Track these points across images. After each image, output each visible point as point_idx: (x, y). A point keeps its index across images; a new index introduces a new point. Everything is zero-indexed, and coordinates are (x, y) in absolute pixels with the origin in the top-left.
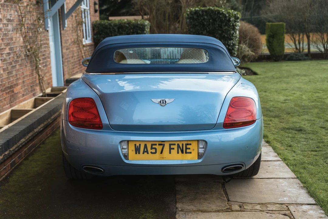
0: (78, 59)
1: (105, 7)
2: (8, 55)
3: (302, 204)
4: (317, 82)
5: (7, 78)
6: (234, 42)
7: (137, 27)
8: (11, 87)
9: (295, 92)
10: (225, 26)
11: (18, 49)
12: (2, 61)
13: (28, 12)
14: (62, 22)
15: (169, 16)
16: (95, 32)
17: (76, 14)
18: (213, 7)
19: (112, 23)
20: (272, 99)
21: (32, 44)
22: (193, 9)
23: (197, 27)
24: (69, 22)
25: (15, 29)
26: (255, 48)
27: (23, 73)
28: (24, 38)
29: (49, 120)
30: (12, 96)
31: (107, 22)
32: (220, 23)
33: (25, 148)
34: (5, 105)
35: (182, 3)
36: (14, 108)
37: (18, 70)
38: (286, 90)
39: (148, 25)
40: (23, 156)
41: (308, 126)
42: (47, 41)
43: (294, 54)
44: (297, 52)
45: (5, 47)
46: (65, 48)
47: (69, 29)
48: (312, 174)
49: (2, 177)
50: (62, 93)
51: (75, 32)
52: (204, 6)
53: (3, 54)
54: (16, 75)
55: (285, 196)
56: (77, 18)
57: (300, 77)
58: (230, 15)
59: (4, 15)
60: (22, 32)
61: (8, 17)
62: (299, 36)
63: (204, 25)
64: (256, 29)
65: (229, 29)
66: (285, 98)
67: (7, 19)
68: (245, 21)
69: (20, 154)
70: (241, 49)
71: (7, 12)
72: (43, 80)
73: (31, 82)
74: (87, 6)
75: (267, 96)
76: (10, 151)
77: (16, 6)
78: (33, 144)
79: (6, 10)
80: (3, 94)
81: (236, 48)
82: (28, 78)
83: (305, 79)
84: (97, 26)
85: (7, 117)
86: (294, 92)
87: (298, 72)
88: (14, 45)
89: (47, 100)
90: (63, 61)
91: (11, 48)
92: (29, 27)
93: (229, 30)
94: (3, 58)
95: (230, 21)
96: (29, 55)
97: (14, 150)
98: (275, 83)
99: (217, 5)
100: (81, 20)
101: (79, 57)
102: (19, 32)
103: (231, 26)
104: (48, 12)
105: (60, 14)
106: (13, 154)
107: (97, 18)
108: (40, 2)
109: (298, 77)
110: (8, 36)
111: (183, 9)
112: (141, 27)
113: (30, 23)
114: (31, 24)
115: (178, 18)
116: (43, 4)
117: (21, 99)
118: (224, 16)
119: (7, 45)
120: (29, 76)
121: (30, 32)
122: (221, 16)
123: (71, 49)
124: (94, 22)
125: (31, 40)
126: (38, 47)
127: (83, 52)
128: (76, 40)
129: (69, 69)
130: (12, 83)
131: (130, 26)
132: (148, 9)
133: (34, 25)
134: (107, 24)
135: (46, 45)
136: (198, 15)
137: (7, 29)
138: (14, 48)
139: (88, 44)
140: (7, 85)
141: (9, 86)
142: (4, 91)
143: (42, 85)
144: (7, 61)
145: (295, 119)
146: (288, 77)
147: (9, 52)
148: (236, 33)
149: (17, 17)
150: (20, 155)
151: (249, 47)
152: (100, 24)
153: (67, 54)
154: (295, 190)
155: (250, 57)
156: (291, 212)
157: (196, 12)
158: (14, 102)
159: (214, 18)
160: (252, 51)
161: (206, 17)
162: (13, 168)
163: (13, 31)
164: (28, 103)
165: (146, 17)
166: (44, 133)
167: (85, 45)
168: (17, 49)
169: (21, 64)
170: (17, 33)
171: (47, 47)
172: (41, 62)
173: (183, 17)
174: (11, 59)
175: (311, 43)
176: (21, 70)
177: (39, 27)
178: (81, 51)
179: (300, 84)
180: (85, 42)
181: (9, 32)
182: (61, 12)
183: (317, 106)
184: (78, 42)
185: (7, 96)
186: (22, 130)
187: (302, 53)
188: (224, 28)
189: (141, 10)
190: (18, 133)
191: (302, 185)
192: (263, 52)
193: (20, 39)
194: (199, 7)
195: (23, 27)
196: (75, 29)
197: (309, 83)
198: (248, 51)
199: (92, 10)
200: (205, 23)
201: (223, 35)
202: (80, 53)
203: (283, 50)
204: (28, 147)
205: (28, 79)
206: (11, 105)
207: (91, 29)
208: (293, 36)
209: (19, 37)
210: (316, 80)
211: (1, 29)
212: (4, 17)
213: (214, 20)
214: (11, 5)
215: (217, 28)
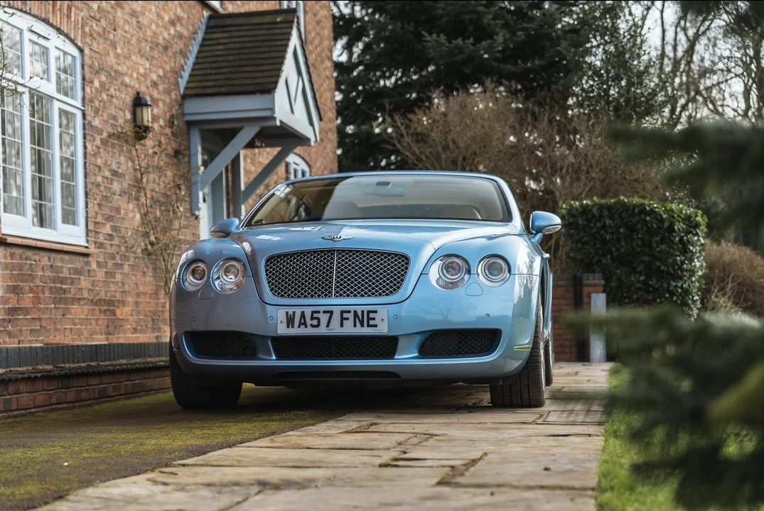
2: (108, 238)
5: (104, 281)
6: (685, 286)
8: (110, 303)
10: (659, 243)
11: (130, 234)
12: (97, 246)
13: (155, 168)
14: (234, 207)
18: (628, 196)
21: (160, 233)
22: (577, 204)
23: (587, 247)
25: (125, 193)
27: (136, 284)
28: (143, 216)
30: (112, 322)
32: (646, 237)
33: (127, 381)
34: (95, 333)
37: (126, 275)
40: (122, 392)
45: (103, 221)
52: (606, 195)
53: (99, 232)
54: (123, 284)
58: (672, 217)
59: (106, 161)
60: (140, 203)
61: (114, 167)
63: (604, 242)
65: (672, 251)
67: (110, 170)
69: (117, 384)
71: (112, 157)
73: (152, 309)
77: (131, 149)
79: (111, 154)
80: (93, 309)
82: (148, 300)
88: (121, 224)
91: (115, 226)
92: (155, 197)
93: (672, 254)
94: (99, 241)
95: (675, 231)
96: (152, 252)
102: (134, 201)
103: (676, 244)
105: (230, 190)
106: (104, 372)
108: (183, 153)
110: (111, 202)
113: (157, 190)
114: (161, 193)
116: (188, 155)
117: (129, 335)
118: (657, 219)
119: (108, 218)
120: (149, 295)
121: (156, 209)
122: (648, 218)
125: (159, 227)
130: (113, 297)
133: (166, 196)
136: (590, 216)
137: (110, 188)
138: (122, 229)
140: (102, 295)
141: (107, 298)
142: (96, 304)
144: (106, 249)
147: (110, 232)
149: (132, 171)
150: (116, 386)
157: (585, 210)
158: (114, 334)
159: (631, 224)
161: (608, 222)
163: (120, 195)
168: (127, 233)
169: (133, 266)
170: (129, 202)
174: (114, 247)
176: (133, 278)
177: (177, 203)
181: (112, 196)
185: (102, 317)
188: (658, 249)
193: (135, 216)
195: (143, 194)
200: (608, 237)
204: (134, 382)
205: (148, 302)
206: (107, 338)
209: (132, 211)
211: (98, 185)
212: (105, 164)
213: (632, 230)
214: (121, 146)
215: (638, 250)
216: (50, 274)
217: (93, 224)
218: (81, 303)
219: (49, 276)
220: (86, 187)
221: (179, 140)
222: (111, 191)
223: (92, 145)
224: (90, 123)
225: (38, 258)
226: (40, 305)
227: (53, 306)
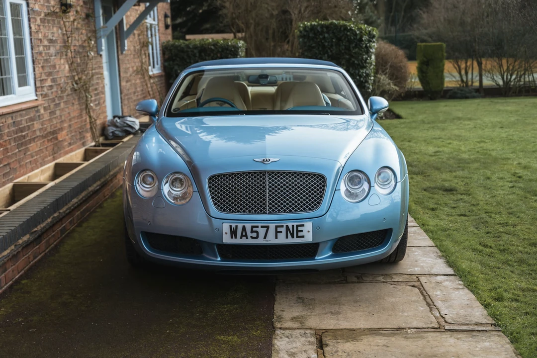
0: (142, 96)
1: (179, 21)
2: (50, 88)
3: (437, 275)
4: (486, 128)
5: (49, 120)
6: (367, 72)
7: (227, 49)
8: (54, 133)
9: (451, 142)
10: (354, 48)
11: (63, 80)
12: (43, 96)
13: (75, 30)
14: (121, 42)
15: (274, 33)
16: (166, 57)
17: (140, 32)
18: (337, 20)
19: (190, 43)
20: (417, 151)
21: (80, 74)
22: (309, 24)
23: (314, 50)
24: (129, 43)
25: (58, 53)
26: (399, 80)
27: (69, 113)
28: (70, 66)
29: (107, 177)
30: (56, 145)
31: (184, 43)
32: (347, 44)
33: (78, 212)
34: (46, 157)
35: (293, 15)
36: (58, 161)
37: (62, 110)
38: (439, 138)
39: (243, 47)
40: (75, 222)
41: (462, 185)
42: (100, 70)
43: (458, 89)
44: (463, 86)
45: (46, 78)
46: (125, 80)
47: (130, 53)
48: (456, 242)
49: (50, 246)
50: (123, 142)
51: (139, 56)
52: (325, 19)
53: (43, 87)
54: (61, 116)
55: (417, 266)
56: (140, 37)
57: (462, 121)
58: (361, 32)
59: (45, 34)
60: (68, 57)
61: (50, 37)
62: (466, 63)
63: (324, 47)
64: (401, 52)
65: (361, 52)
66: (436, 149)
67: (48, 40)
68: (385, 41)
69: (72, 218)
70: (379, 82)
71: (48, 30)
72: (95, 123)
73: (79, 126)
74: (154, 20)
75: (411, 147)
76: (60, 213)
77: (60, 21)
78: (87, 207)
79: (47, 28)
80: (44, 142)
81: (371, 80)
82: (76, 121)
83: (469, 124)
84: (169, 48)
85: (49, 173)
86: (448, 141)
87: (460, 115)
88: (57, 75)
89: (102, 151)
90: (121, 98)
91: (53, 78)
92: (76, 50)
93: (361, 54)
94: (44, 93)
95: (363, 41)
96: (77, 89)
97: (64, 212)
98: (425, 129)
99: (344, 17)
100: (147, 40)
101: (143, 93)
102: (64, 57)
103: (363, 48)
104: (102, 30)
105: (118, 31)
106: (64, 217)
107: (168, 37)
108: (91, 15)
109: (459, 122)
110: (50, 62)
111: (294, 23)
112: (233, 49)
113: (77, 45)
114: (80, 46)
115: (287, 37)
116: (95, 17)
117: (67, 149)
118: (353, 34)
119: (49, 74)
120: (76, 117)
121: (77, 58)
122: (348, 33)
123: (133, 82)
124: (164, 43)
125: (79, 69)
126: (88, 77)
127: (149, 85)
128: (139, 69)
129: (131, 110)
130: (55, 127)
131: (216, 48)
132: (243, 23)
133: (83, 47)
134: (183, 45)
135: (99, 76)
136: (316, 32)
137: (48, 53)
138: (58, 79)
139: (157, 75)
140: (49, 130)
141: (52, 130)
142: (45, 137)
143: (94, 130)
144: (49, 96)
145: (444, 176)
146: (444, 122)
147: (51, 84)
148: (371, 58)
149: (61, 36)
150: (71, 220)
151: (390, 79)
152: (173, 45)
153: (127, 88)
154: (430, 259)
155: (391, 93)
156: (421, 283)
157: (313, 28)
158: (57, 152)
159: (339, 36)
160: (395, 85)
161: (326, 35)
162: (63, 236)
163: (55, 56)
164: (76, 155)
165: (239, 35)
166: (101, 194)
167: (152, 76)
168: (61, 80)
169: (66, 101)
170: (61, 59)
171: (100, 77)
172: (93, 99)
173: (293, 35)
174: (54, 94)
175: (484, 73)
176: (67, 110)
177: (90, 50)
178: (147, 85)
179: (461, 130)
180: (152, 71)
181: (51, 58)
182: (120, 29)
183: (478, 159)
184: (142, 71)
185: (50, 144)
186: (73, 187)
187: (470, 88)
188: (354, 51)
189: (233, 25)
190: (68, 190)
191: (440, 254)
192: (412, 87)
193: (65, 67)
194: (317, 20)
195: (69, 51)
196: (138, 53)
197: (474, 129)
198: (389, 84)
199: (162, 25)
200: (326, 44)
201: (351, 62)
202: (145, 87)
203: (442, 82)
204: (82, 210)
205: (76, 123)
206: (54, 157)
207: (160, 53)
208: (457, 62)
209: (63, 64)
210: (484, 125)
211: (40, 53)
212: (45, 36)
213: (339, 39)
214: (54, 20)
215: (343, 51)
216: (13, 129)
217: (39, 82)
218: (36, 141)
219: (13, 130)
220: (33, 57)
221: (88, 6)
222: (50, 55)
223: (35, 25)
224: (32, 9)
225: (4, 120)
226: (8, 154)
227: (17, 150)
